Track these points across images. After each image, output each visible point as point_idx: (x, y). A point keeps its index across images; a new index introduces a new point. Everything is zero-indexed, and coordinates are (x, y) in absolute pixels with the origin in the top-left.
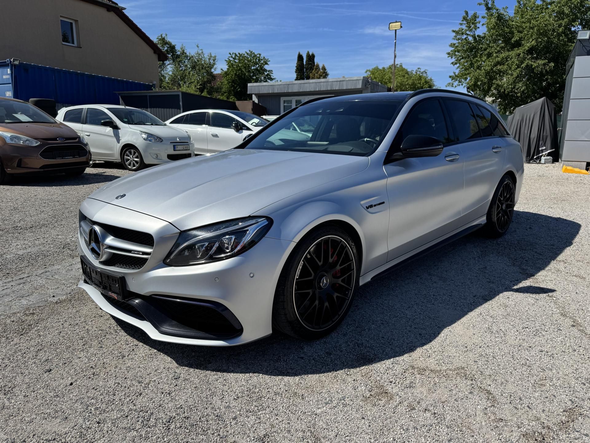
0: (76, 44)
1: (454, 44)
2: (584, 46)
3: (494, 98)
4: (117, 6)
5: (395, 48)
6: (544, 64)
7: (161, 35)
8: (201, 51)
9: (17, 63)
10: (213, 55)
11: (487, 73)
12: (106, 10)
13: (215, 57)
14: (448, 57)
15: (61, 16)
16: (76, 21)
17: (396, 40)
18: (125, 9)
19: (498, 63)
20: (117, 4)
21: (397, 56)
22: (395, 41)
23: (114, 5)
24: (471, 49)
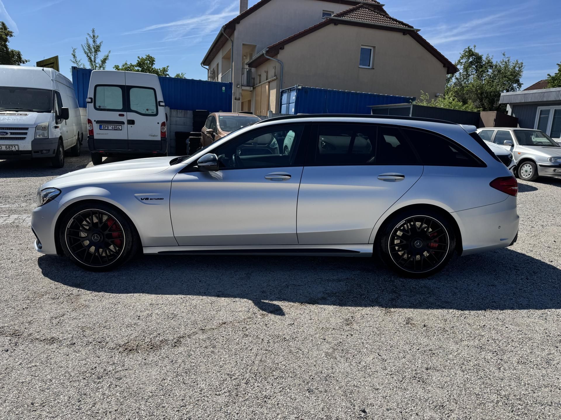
0: (371, 67)
4: (412, 29)
7: (469, 47)
8: (507, 59)
9: (300, 87)
10: (519, 62)
12: (402, 34)
13: (522, 63)
15: (362, 45)
16: (374, 47)
18: (419, 30)
20: (412, 27)
23: (409, 29)
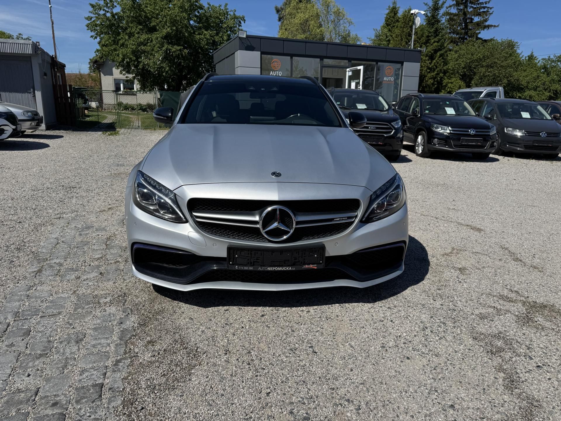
1: (91, 18)
2: (242, 43)
3: (134, 75)
5: (51, 13)
6: (180, 50)
11: (134, 52)
14: (88, 29)
17: (50, 4)
19: (142, 44)
21: (54, 23)
22: (50, 6)
24: (110, 26)
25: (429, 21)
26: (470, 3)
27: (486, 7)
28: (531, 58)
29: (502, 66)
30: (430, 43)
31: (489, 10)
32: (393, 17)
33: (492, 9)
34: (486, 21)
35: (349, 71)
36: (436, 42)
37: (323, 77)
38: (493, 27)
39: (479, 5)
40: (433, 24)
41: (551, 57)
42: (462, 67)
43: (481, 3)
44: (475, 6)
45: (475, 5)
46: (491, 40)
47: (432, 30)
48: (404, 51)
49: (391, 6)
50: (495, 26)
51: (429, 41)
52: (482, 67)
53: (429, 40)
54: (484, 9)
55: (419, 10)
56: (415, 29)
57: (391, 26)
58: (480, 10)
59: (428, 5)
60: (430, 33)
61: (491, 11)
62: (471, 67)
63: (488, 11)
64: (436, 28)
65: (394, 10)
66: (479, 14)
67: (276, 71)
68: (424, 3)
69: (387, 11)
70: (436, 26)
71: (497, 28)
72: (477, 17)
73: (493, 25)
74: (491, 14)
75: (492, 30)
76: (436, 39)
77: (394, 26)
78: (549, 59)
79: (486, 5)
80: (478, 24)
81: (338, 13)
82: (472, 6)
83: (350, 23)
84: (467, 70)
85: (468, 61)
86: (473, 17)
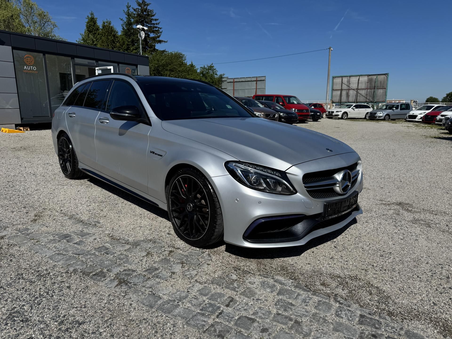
25: (126, 33)
26: (145, 23)
27: (157, 27)
28: (192, 66)
29: (179, 71)
30: (130, 50)
31: (160, 30)
32: (94, 26)
33: (161, 29)
34: (159, 37)
35: (98, 70)
36: (134, 49)
37: (76, 74)
38: (164, 42)
39: (152, 25)
40: (130, 36)
41: (205, 66)
42: (153, 70)
43: (153, 23)
44: (149, 26)
45: (149, 24)
46: (164, 51)
47: (130, 40)
48: (137, 56)
49: (90, 16)
50: (165, 42)
51: (129, 49)
52: (167, 70)
53: (129, 47)
54: (156, 28)
55: (143, 26)
56: (142, 40)
57: (93, 32)
58: (154, 29)
59: (123, 21)
60: (129, 42)
61: (161, 30)
62: (158, 70)
63: (158, 30)
64: (133, 39)
65: (93, 20)
66: (153, 32)
67: (31, 66)
68: (120, 18)
69: (87, 20)
70: (132, 37)
71: (166, 43)
72: (152, 33)
73: (164, 41)
74: (161, 32)
75: (163, 44)
76: (134, 47)
77: (96, 33)
78: (204, 68)
79: (157, 26)
80: (154, 39)
81: (42, 16)
82: (147, 25)
83: (55, 26)
84: (156, 72)
85: (156, 66)
86: (149, 33)
